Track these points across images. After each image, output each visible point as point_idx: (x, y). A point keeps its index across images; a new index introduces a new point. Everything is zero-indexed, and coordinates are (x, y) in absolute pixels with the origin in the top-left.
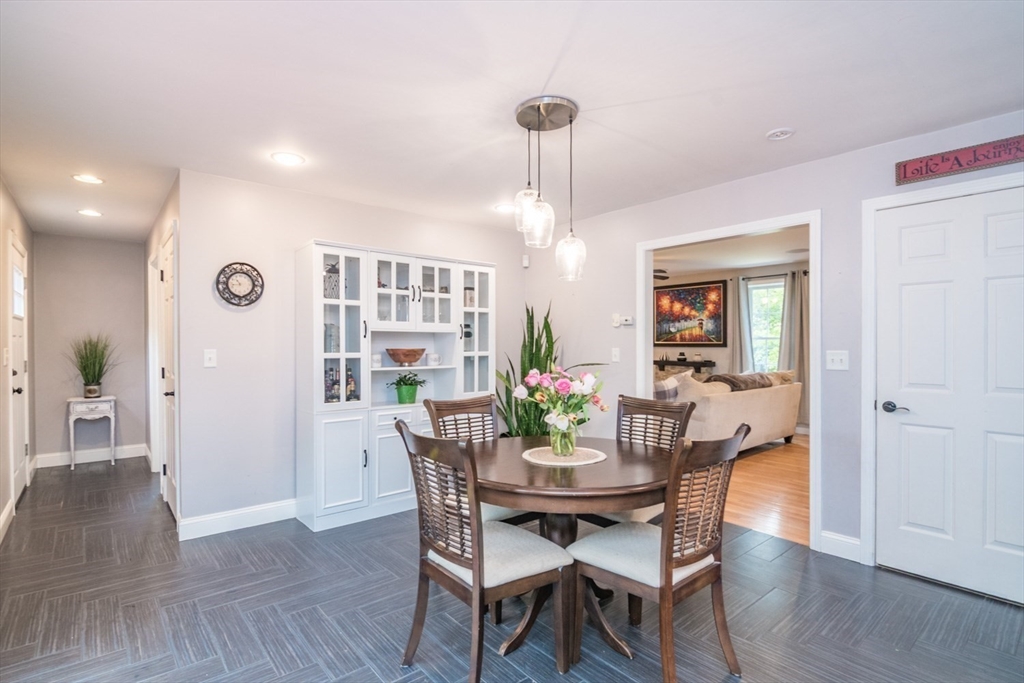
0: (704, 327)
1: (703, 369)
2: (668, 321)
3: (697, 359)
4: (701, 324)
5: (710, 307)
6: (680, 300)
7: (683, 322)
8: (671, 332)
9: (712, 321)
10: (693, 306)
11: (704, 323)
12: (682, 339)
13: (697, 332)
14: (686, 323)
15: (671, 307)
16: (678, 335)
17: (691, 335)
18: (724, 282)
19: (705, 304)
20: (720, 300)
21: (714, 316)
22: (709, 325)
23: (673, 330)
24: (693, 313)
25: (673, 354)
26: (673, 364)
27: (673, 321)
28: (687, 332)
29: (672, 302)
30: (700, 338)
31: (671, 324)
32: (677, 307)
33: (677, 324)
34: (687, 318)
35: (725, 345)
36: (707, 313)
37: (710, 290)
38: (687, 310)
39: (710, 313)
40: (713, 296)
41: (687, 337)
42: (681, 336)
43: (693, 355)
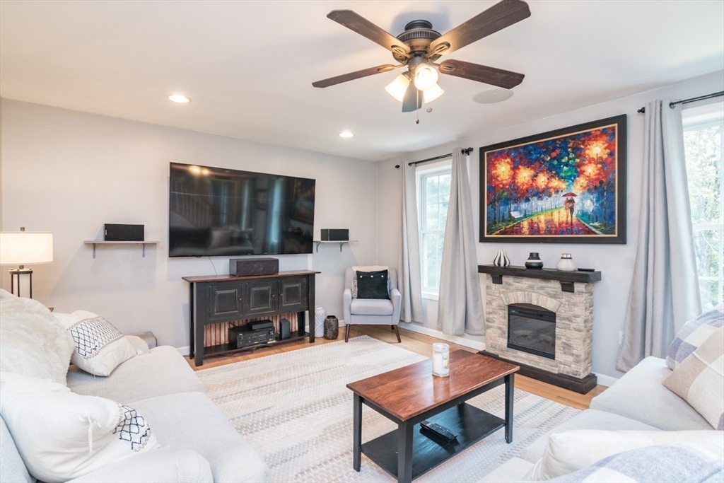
0: (577, 208)
1: (579, 287)
2: (507, 201)
3: (567, 266)
4: (572, 201)
5: (590, 170)
6: (528, 164)
7: (534, 201)
8: (512, 219)
9: (593, 197)
10: (554, 171)
11: (576, 200)
12: (533, 228)
13: (561, 216)
14: (540, 203)
15: (514, 177)
16: (525, 224)
17: (548, 222)
18: (622, 120)
19: (579, 165)
20: (611, 154)
21: (600, 188)
22: (588, 204)
23: (515, 215)
24: (555, 183)
25: (517, 255)
26: (517, 273)
27: (516, 200)
28: (542, 218)
29: (515, 168)
30: (569, 227)
31: (513, 206)
32: (524, 175)
33: (524, 206)
34: (541, 193)
35: (622, 240)
36: (582, 181)
37: (589, 138)
38: (542, 180)
39: (590, 180)
40: (596, 149)
41: (543, 225)
42: (531, 225)
43: (554, 256)
